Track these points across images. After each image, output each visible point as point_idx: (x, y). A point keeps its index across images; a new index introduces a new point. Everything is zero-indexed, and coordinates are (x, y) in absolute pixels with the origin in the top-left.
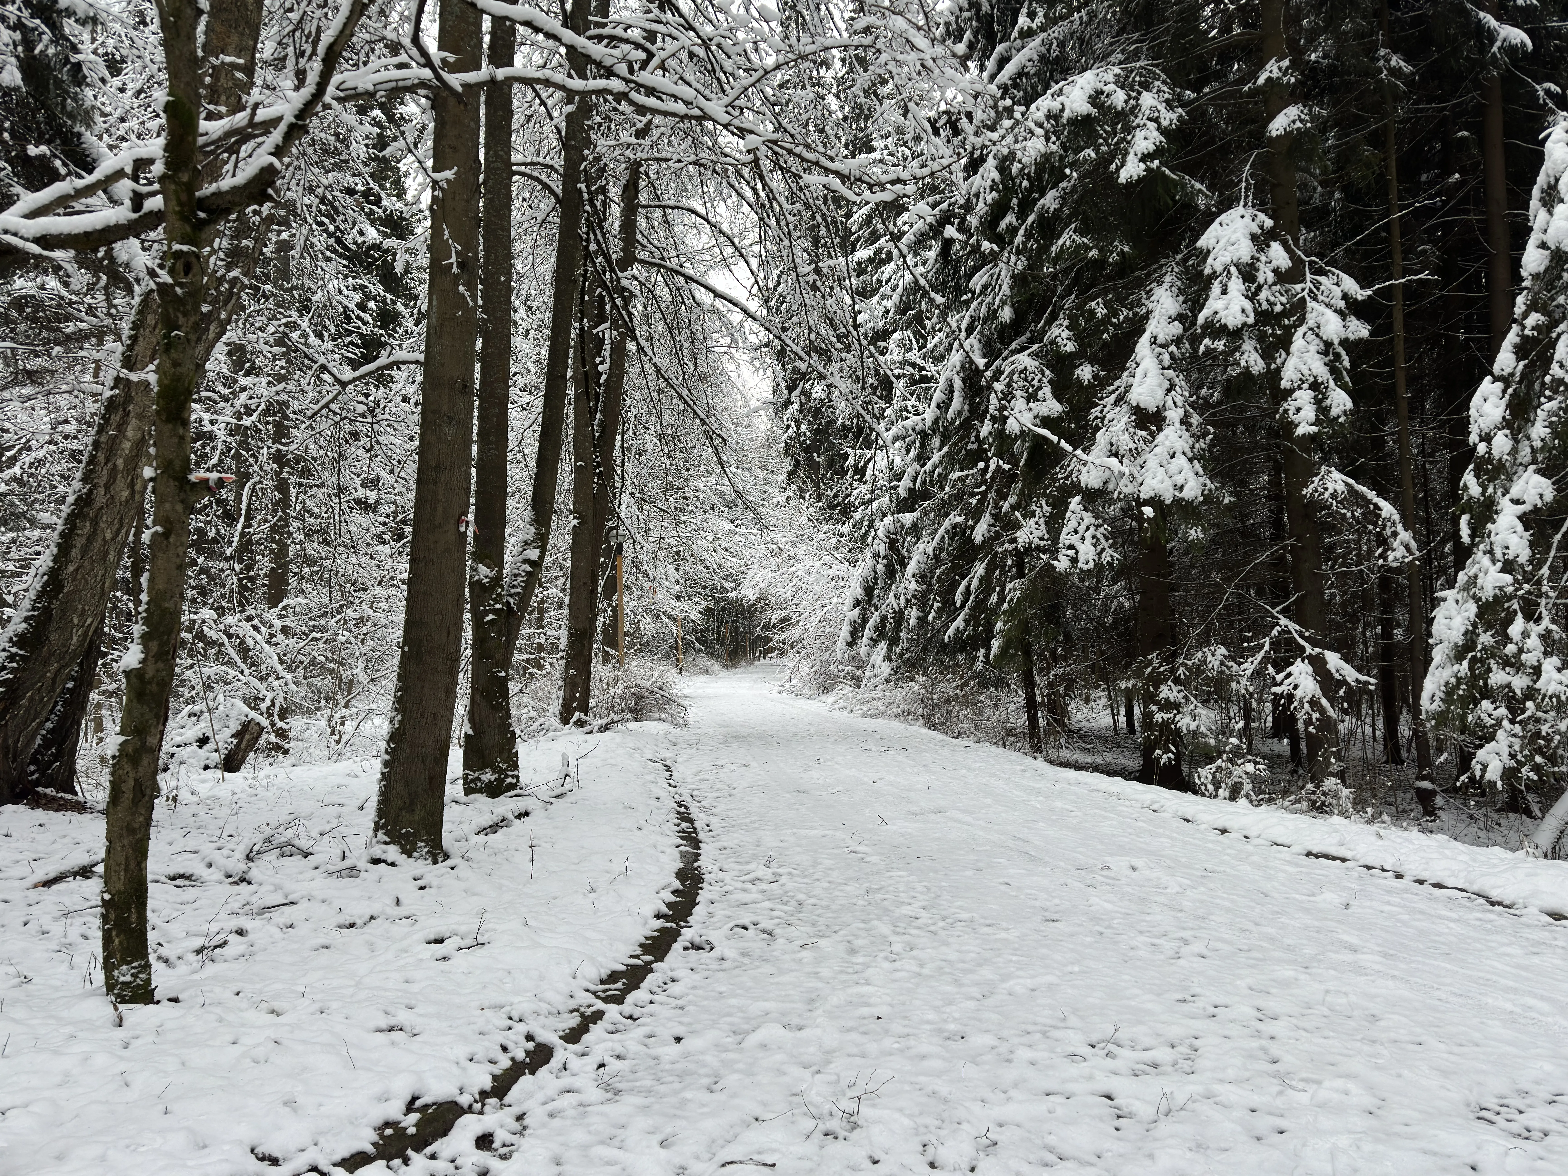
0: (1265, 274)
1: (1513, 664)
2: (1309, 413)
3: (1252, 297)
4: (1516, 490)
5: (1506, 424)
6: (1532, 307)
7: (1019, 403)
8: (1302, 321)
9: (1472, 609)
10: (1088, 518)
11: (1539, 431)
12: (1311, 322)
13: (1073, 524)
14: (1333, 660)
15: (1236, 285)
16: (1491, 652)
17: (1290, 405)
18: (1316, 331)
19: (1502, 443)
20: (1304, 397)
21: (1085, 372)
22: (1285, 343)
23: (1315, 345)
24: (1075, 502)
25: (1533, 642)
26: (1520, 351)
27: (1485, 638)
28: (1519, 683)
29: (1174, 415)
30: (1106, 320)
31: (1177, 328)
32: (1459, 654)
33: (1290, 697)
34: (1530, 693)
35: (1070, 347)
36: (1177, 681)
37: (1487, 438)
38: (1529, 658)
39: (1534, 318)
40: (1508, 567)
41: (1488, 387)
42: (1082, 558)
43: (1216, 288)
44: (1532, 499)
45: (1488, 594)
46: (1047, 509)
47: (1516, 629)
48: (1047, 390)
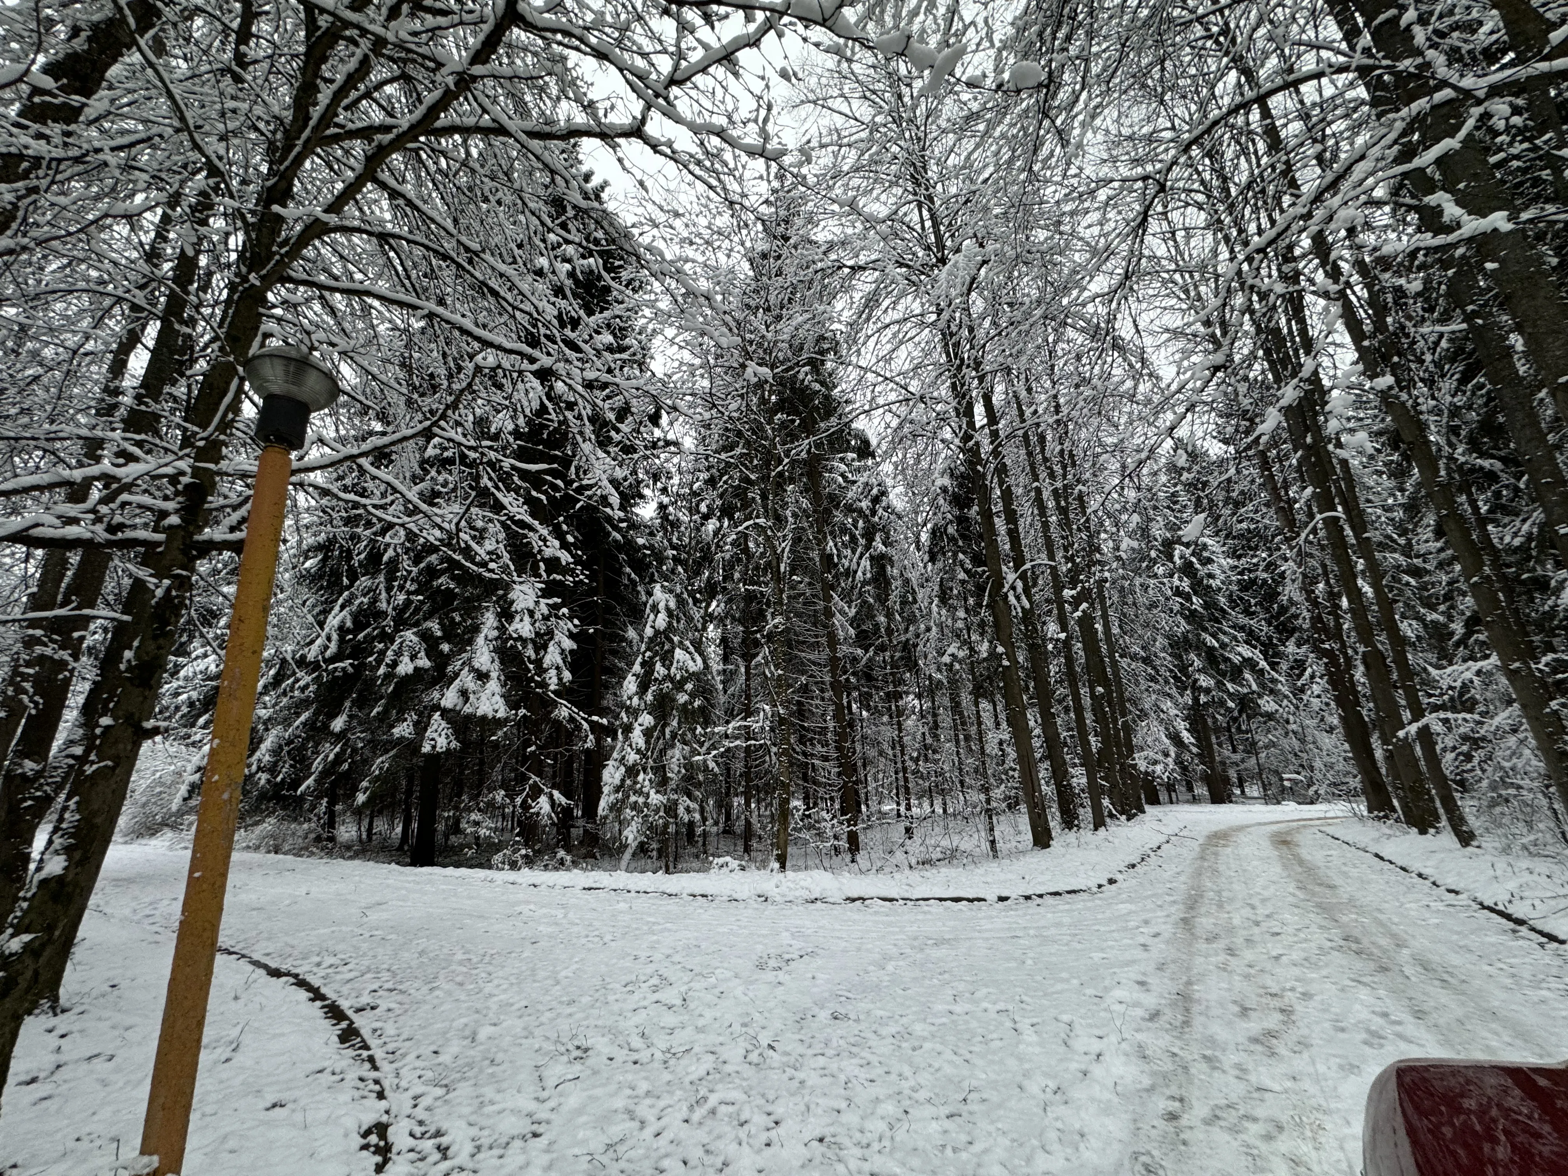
0: (538, 615)
1: (640, 793)
2: (555, 680)
3: (533, 624)
4: (640, 720)
5: (637, 693)
6: (648, 649)
7: (406, 659)
8: (552, 638)
9: (623, 769)
10: (444, 724)
11: (649, 697)
12: (557, 639)
13: (435, 727)
14: (556, 794)
15: (527, 618)
16: (631, 788)
17: (547, 676)
18: (559, 644)
19: (636, 701)
20: (553, 672)
21: (445, 647)
22: (545, 647)
23: (558, 651)
24: (437, 716)
25: (647, 783)
26: (643, 665)
27: (628, 782)
28: (641, 800)
29: (494, 675)
30: (460, 623)
31: (496, 633)
32: (617, 790)
33: (538, 814)
34: (646, 805)
35: (439, 634)
36: (479, 810)
37: (630, 698)
38: (645, 790)
39: (648, 654)
40: (639, 751)
41: (630, 678)
42: (439, 745)
43: (518, 618)
44: (646, 724)
45: (631, 763)
46: (415, 717)
47: (641, 777)
48: (422, 654)
